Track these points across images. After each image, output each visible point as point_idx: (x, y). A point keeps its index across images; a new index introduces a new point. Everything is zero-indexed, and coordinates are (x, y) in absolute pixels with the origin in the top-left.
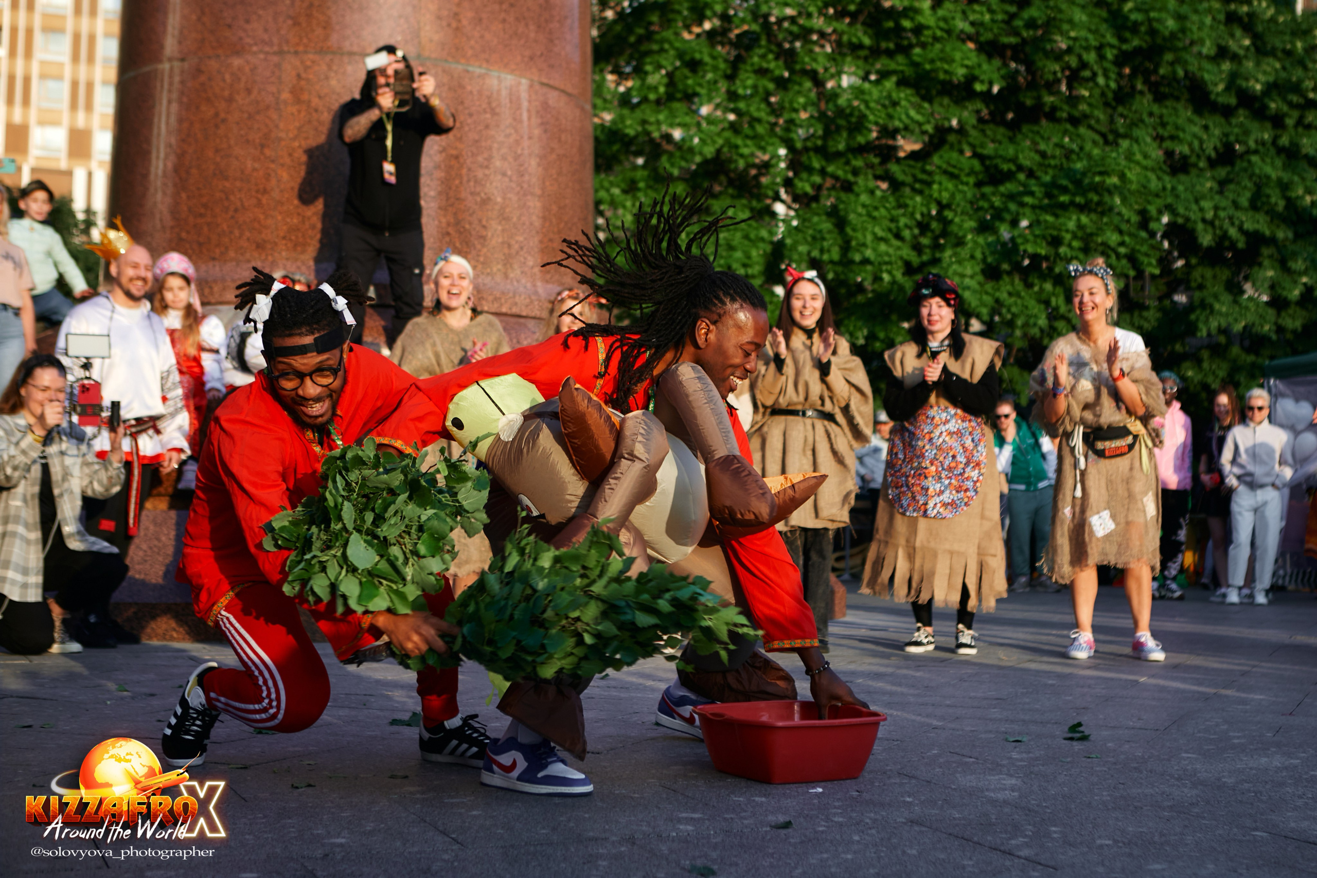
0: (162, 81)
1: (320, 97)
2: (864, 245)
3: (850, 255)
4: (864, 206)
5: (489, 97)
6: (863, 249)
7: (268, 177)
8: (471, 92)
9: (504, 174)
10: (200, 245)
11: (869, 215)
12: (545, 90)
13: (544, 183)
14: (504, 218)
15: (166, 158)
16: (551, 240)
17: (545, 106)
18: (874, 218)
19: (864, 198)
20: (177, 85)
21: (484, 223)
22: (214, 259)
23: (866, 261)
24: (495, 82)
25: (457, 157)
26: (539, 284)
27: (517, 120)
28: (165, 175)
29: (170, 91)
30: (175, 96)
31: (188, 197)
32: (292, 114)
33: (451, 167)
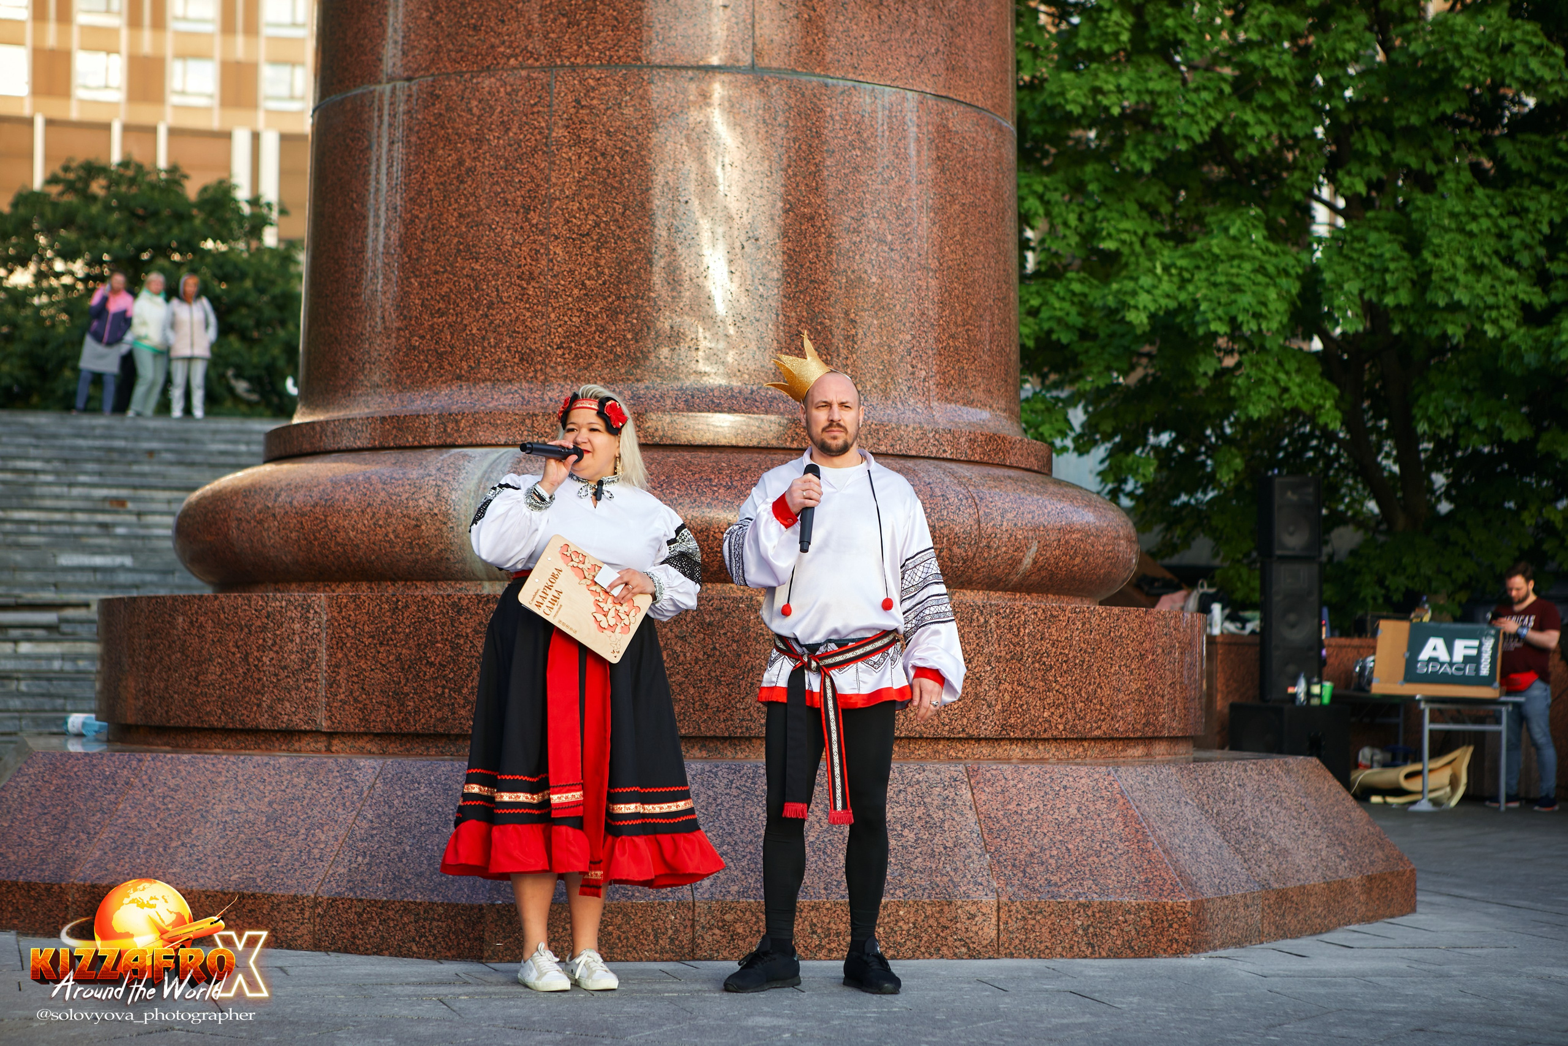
0: (380, 110)
1: (608, 133)
2: (1453, 279)
3: (1429, 296)
4: (1452, 215)
5: (858, 124)
6: (1451, 286)
7: (535, 256)
8: (831, 116)
9: (882, 241)
10: (440, 356)
11: (1461, 230)
12: (944, 105)
13: (941, 249)
14: (881, 306)
15: (388, 226)
16: (952, 336)
17: (943, 133)
18: (1471, 235)
19: (1454, 204)
20: (401, 117)
21: (852, 316)
22: (459, 378)
23: (1455, 307)
24: (868, 100)
25: (812, 218)
26: (935, 404)
27: (901, 155)
28: (387, 253)
29: (390, 125)
30: (399, 134)
31: (421, 284)
32: (570, 160)
33: (803, 234)
